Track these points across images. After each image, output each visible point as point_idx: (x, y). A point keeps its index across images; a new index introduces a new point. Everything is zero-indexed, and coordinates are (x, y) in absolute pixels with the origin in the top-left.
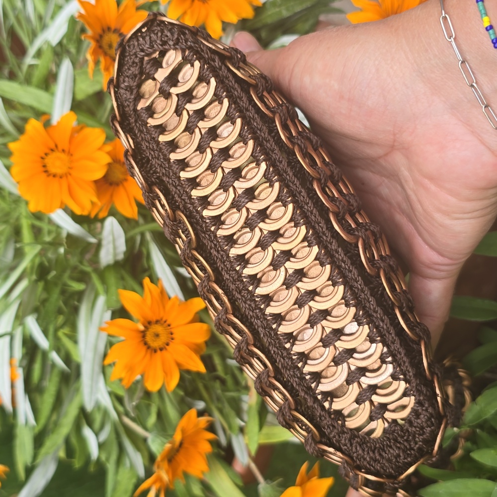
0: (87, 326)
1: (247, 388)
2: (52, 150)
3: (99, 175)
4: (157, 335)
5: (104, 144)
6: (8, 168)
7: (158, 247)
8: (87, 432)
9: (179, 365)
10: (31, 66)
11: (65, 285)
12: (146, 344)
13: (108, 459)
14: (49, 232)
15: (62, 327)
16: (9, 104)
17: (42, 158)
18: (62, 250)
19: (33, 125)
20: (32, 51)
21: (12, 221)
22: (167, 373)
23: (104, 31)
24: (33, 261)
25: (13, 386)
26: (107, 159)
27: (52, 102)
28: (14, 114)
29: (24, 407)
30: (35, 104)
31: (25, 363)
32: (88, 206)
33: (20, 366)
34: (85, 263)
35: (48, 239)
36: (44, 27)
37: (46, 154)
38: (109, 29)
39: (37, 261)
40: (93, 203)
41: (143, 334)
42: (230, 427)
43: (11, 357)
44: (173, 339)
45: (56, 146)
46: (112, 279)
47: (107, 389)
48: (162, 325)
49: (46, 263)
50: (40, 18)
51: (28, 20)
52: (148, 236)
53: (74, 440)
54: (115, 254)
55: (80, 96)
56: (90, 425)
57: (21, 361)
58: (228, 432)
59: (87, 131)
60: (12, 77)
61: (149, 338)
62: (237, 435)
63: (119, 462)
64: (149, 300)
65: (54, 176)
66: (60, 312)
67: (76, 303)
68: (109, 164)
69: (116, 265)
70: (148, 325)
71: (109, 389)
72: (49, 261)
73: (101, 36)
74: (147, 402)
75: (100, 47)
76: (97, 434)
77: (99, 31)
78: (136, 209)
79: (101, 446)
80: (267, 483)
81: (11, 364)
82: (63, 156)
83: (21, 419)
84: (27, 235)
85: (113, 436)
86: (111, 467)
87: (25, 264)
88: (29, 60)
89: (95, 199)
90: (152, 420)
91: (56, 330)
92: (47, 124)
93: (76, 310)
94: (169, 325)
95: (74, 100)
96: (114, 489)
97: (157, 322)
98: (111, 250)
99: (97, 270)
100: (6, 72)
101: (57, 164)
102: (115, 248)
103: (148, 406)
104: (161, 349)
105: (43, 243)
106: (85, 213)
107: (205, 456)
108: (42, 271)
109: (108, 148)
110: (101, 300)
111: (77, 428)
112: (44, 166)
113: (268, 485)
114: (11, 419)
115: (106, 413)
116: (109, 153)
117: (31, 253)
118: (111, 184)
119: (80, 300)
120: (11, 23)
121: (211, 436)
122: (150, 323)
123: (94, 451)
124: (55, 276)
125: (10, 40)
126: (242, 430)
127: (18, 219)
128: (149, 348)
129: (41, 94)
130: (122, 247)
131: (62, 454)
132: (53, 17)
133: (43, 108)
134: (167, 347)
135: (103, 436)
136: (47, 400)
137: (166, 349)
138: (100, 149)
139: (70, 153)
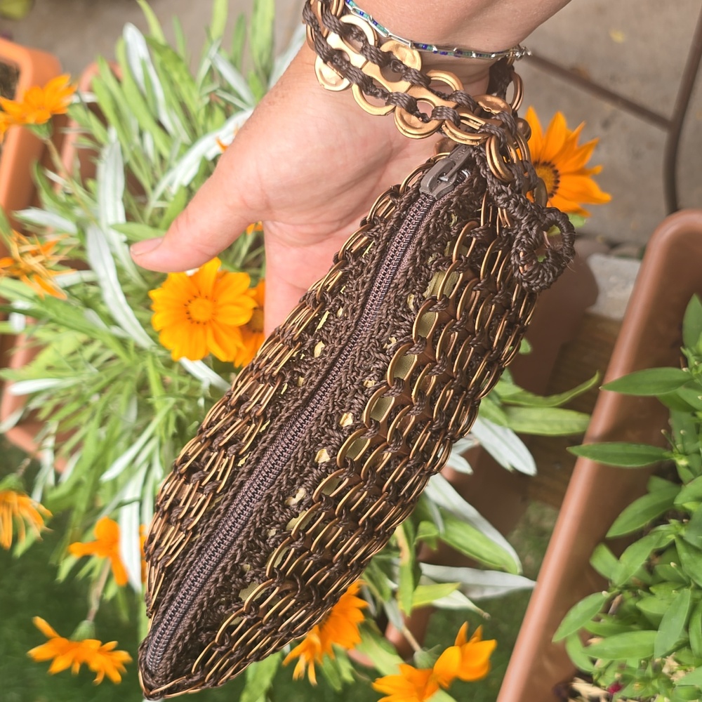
1: (398, 549)
2: (196, 297)
3: (244, 320)
5: (250, 287)
10: (158, 210)
14: (182, 386)
17: (186, 305)
18: (201, 402)
26: (252, 304)
32: (234, 351)
37: (190, 302)
39: (173, 414)
40: (239, 350)
42: (381, 592)
45: (200, 293)
58: (379, 598)
59: (231, 276)
62: (390, 602)
65: (198, 323)
68: (254, 310)
72: (187, 414)
80: (424, 650)
82: (208, 303)
84: (155, 388)
88: (154, 203)
89: (240, 344)
101: (200, 311)
105: (177, 396)
106: (230, 359)
107: (356, 627)
109: (253, 293)
112: (188, 313)
113: (425, 653)
116: (254, 298)
117: (163, 406)
118: (254, 331)
121: (361, 603)
126: (394, 594)
138: (245, 293)
139: (213, 299)
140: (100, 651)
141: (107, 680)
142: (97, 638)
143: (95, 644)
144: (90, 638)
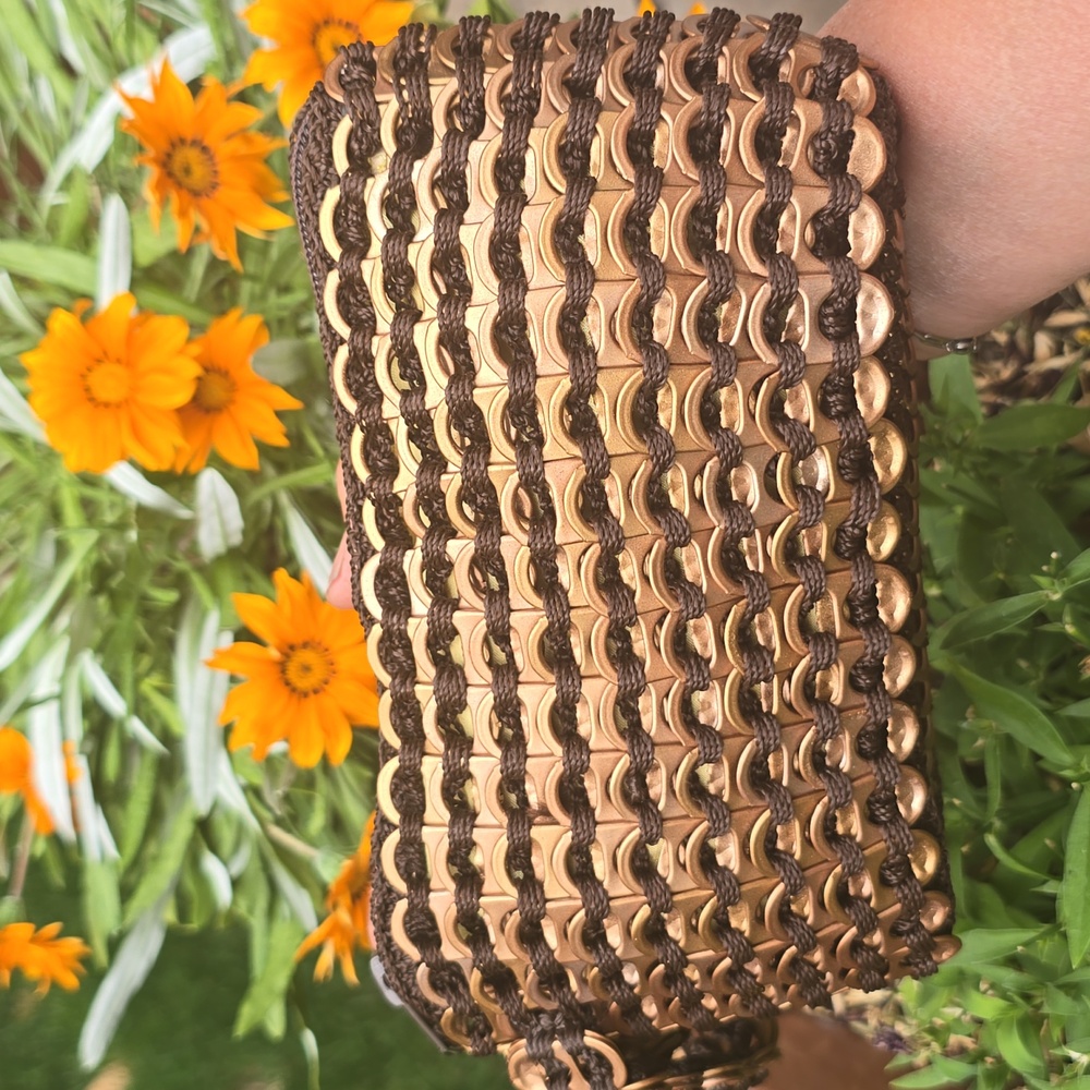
0: (192, 670)
2: (99, 361)
3: (183, 397)
4: (306, 669)
5: (189, 340)
6: (25, 395)
7: (302, 516)
8: (211, 865)
9: (349, 717)
10: (56, 209)
11: (144, 598)
12: (287, 683)
13: (251, 910)
14: (113, 506)
15: (148, 674)
16: (22, 281)
17: (82, 376)
18: (133, 535)
19: (62, 321)
20: (55, 176)
21: (46, 493)
22: (329, 732)
23: (173, 145)
24: (85, 558)
25: (71, 793)
26: (194, 370)
27: (94, 276)
28: (32, 298)
29: (96, 829)
30: (66, 280)
31: (90, 746)
32: (169, 454)
33: (82, 752)
34: (179, 555)
35: (110, 517)
36: (75, 130)
37: (89, 370)
38: (182, 141)
39: (94, 557)
40: (177, 448)
41: (282, 667)
43: (64, 738)
44: (334, 673)
45: (105, 353)
46: (227, 579)
47: (237, 779)
48: (313, 648)
49: (108, 561)
50: (66, 113)
51: (45, 119)
52: (284, 499)
53: (190, 885)
54: (226, 536)
55: (145, 259)
56: (214, 849)
57: (82, 744)
59: (157, 322)
60: (25, 227)
61: (293, 673)
63: (271, 912)
64: (287, 609)
65: (107, 406)
66: (141, 649)
67: (170, 630)
68: (199, 379)
69: (232, 555)
70: (289, 651)
71: (243, 781)
72: (114, 557)
73: (169, 156)
74: (306, 792)
75: (170, 174)
76: (225, 863)
77: (165, 146)
78: (254, 452)
79: (236, 883)
81: (65, 753)
82: (119, 370)
83: (92, 852)
84: (72, 515)
85: (257, 864)
86: (257, 923)
87: (73, 566)
88: (50, 196)
89: (179, 441)
90: (317, 821)
91: (137, 680)
92: (86, 317)
93: (170, 644)
94: (326, 650)
95: (134, 265)
96: (267, 959)
97: (305, 645)
98: (217, 528)
99: (201, 569)
100: (13, 219)
101: (107, 384)
102: (223, 523)
103: (310, 800)
104: (316, 692)
105: (101, 526)
106: (165, 466)
108: (101, 575)
109: (195, 349)
110: (213, 620)
111: (193, 860)
112: (87, 390)
114: (74, 855)
115: (241, 829)
116: (198, 359)
117: (82, 544)
118: (208, 411)
119: (176, 625)
120: (15, 126)
122: (292, 648)
123: (223, 893)
124: (124, 582)
125: (15, 158)
127: (55, 490)
128: (294, 690)
129: (75, 260)
130: (236, 522)
131: (170, 915)
132: (89, 110)
133: (80, 285)
134: (325, 686)
135: (238, 866)
136: (136, 813)
137: (324, 690)
138: (181, 352)
139: (128, 362)
140: (34, 940)
141: (55, 986)
142: (29, 920)
143: (26, 929)
144: (18, 921)
